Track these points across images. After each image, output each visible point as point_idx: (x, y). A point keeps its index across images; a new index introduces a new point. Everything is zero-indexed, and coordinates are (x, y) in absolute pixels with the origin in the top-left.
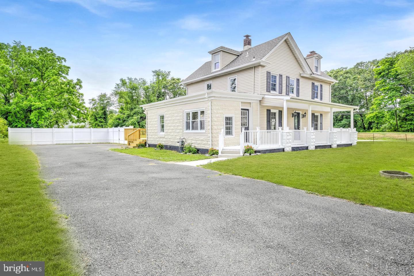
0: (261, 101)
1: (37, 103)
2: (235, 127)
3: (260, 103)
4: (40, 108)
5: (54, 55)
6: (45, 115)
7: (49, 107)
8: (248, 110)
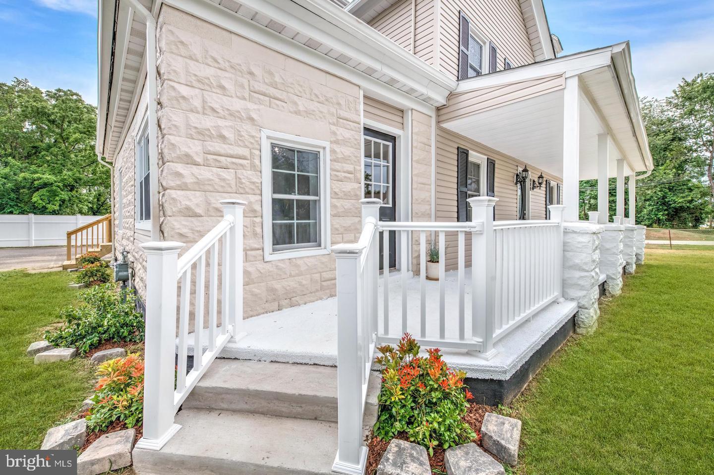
0: (442, 112)
1: (44, 176)
2: (334, 206)
3: (438, 116)
4: (52, 184)
5: (80, 100)
6: (60, 196)
7: (69, 183)
8: (393, 139)
